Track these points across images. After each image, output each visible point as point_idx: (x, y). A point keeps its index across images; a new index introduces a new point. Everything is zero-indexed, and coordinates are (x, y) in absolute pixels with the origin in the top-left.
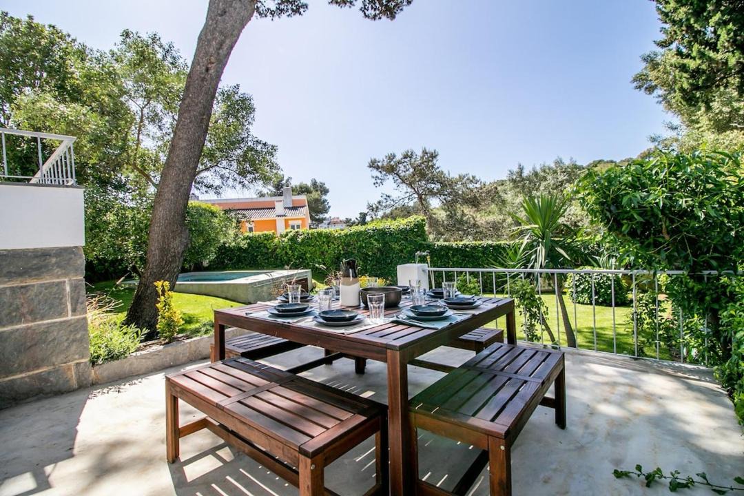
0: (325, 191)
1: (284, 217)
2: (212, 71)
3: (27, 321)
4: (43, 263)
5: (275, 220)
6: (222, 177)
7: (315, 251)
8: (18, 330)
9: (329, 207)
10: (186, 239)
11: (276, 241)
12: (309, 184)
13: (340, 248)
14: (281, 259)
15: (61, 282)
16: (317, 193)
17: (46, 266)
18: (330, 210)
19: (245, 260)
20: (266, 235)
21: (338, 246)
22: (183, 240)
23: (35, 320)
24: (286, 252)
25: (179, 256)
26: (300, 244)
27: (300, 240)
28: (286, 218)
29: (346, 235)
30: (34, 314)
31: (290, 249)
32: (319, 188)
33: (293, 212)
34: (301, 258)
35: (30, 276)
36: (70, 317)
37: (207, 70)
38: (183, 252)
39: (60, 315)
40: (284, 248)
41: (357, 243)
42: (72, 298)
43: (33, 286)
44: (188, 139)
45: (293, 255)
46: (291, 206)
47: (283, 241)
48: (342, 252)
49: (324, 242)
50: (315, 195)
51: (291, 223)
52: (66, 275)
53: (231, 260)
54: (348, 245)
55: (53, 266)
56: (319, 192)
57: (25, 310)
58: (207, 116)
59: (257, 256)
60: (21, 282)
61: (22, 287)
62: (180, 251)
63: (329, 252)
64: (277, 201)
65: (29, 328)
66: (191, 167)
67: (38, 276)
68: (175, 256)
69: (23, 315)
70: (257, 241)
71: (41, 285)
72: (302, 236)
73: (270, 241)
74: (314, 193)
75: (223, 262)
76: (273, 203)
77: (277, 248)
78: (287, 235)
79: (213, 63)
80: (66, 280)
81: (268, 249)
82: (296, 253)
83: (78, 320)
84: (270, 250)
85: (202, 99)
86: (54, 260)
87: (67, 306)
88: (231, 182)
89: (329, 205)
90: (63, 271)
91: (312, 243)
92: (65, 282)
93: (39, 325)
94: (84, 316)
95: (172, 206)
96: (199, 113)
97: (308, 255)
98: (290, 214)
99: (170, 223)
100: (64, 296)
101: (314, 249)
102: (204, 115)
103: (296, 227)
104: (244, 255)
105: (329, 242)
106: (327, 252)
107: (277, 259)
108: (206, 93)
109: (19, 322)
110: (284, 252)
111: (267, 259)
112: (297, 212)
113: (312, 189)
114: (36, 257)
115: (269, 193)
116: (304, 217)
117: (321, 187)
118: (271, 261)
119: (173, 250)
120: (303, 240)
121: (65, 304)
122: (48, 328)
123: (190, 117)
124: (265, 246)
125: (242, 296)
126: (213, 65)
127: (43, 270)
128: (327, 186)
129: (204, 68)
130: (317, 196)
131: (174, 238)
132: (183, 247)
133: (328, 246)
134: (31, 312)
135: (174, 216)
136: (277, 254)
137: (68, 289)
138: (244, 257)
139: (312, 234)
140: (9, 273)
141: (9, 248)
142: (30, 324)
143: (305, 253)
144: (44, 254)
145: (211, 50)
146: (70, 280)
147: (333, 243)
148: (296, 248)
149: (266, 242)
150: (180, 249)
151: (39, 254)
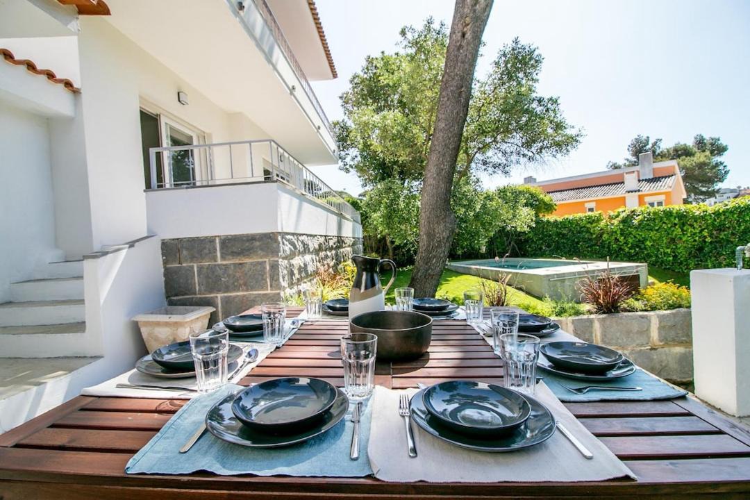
0: (719, 149)
1: (637, 193)
2: (468, 36)
3: (243, 291)
4: (252, 246)
5: (624, 198)
6: (505, 153)
7: (661, 237)
8: (238, 296)
9: (726, 172)
10: (451, 223)
11: (602, 223)
12: (690, 142)
13: (705, 233)
14: (609, 248)
15: (262, 262)
16: (703, 154)
17: (253, 248)
18: (729, 176)
19: (564, 247)
20: (590, 217)
21: (701, 231)
22: (448, 225)
23: (247, 290)
24: (616, 239)
25: (445, 241)
26: (637, 228)
27: (635, 222)
28: (640, 193)
29: (717, 214)
30: (247, 286)
31: (622, 234)
32: (709, 147)
33: (652, 185)
34: (638, 246)
35: (244, 256)
36: (269, 292)
37: (464, 35)
38: (448, 237)
39: (262, 288)
40: (613, 233)
41: (739, 226)
42: (270, 275)
43: (246, 263)
44: (446, 119)
45: (626, 243)
46: (651, 177)
47: (613, 224)
48: (708, 240)
49: (675, 224)
50: (700, 157)
51: (648, 199)
52: (266, 256)
53: (549, 246)
54: (721, 228)
55: (257, 248)
56: (708, 153)
57: (241, 282)
58: (466, 87)
59: (578, 243)
60: (240, 260)
61: (241, 264)
62: (446, 236)
63: (684, 239)
64: (627, 173)
65: (244, 296)
66: (451, 147)
67: (248, 256)
68: (440, 241)
69: (240, 285)
70: (577, 224)
71: (251, 263)
72: (640, 217)
73: (594, 225)
74: (698, 155)
75: (541, 249)
76: (622, 175)
77: (603, 233)
78: (617, 216)
79: (468, 25)
80: (267, 260)
81: (592, 234)
82: (630, 240)
83: (275, 294)
84: (594, 236)
85: (458, 71)
86: (258, 244)
87: (267, 282)
88: (514, 157)
89: (727, 169)
90: (264, 253)
91: (656, 225)
92: (265, 262)
93: (250, 294)
94: (278, 291)
95: (435, 191)
96: (457, 86)
97: (648, 243)
98: (647, 188)
99: (433, 209)
100: (265, 273)
101: (658, 235)
102: (462, 87)
103: (656, 204)
104: (562, 241)
105: (683, 225)
106: (681, 239)
107: (604, 247)
108: (463, 62)
109: (238, 290)
110: (613, 238)
111: (591, 247)
112: (659, 184)
113: (695, 149)
114: (248, 241)
115: (627, 163)
116: (670, 190)
117: (712, 144)
118: (596, 249)
119: (438, 236)
120: (641, 222)
121: (265, 280)
122: (256, 297)
123: (448, 95)
124: (588, 231)
125: (536, 289)
126: (469, 27)
127: (251, 251)
128: (723, 142)
129: (460, 34)
130: (702, 159)
131: (438, 223)
132: (448, 232)
133: (683, 230)
134: (245, 284)
135: (437, 200)
136: (603, 241)
137: (268, 268)
138: (563, 243)
139: (655, 213)
140: (232, 252)
141: (232, 234)
142: (245, 293)
143: (645, 239)
144: (252, 238)
145: (466, 10)
146: (269, 260)
147: (691, 225)
148: (631, 233)
149: (589, 226)
150: (445, 234)
151: (250, 238)
